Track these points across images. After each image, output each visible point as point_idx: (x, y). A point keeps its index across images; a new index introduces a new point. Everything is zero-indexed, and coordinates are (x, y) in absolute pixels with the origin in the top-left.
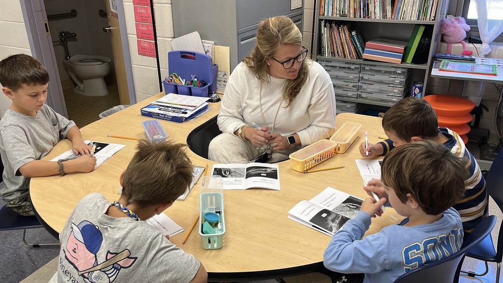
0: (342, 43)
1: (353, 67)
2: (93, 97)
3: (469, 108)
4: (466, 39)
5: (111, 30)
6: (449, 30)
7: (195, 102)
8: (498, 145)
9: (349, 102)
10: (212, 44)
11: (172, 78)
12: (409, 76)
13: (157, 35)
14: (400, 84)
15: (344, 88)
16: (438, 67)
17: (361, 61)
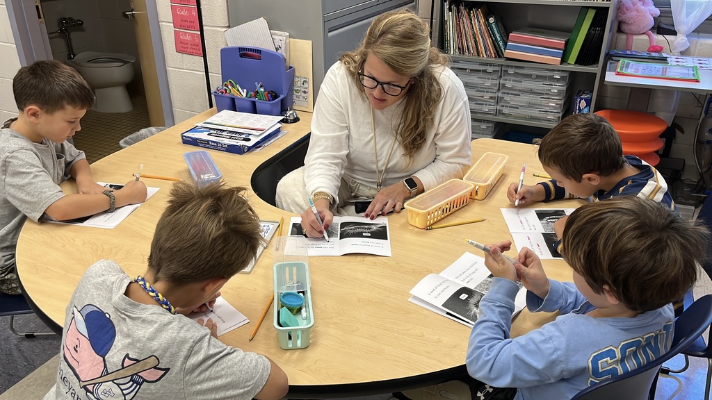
0: (474, 35)
1: (490, 69)
2: (110, 114)
3: (658, 129)
4: (653, 28)
5: (135, 16)
6: (630, 16)
7: (261, 124)
8: (698, 182)
9: (484, 121)
10: (286, 37)
11: (227, 87)
12: (570, 84)
13: (204, 23)
14: (558, 95)
15: (476, 100)
16: (614, 70)
17: (502, 61)
